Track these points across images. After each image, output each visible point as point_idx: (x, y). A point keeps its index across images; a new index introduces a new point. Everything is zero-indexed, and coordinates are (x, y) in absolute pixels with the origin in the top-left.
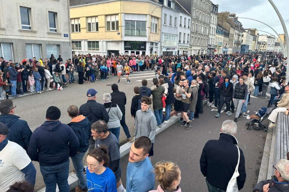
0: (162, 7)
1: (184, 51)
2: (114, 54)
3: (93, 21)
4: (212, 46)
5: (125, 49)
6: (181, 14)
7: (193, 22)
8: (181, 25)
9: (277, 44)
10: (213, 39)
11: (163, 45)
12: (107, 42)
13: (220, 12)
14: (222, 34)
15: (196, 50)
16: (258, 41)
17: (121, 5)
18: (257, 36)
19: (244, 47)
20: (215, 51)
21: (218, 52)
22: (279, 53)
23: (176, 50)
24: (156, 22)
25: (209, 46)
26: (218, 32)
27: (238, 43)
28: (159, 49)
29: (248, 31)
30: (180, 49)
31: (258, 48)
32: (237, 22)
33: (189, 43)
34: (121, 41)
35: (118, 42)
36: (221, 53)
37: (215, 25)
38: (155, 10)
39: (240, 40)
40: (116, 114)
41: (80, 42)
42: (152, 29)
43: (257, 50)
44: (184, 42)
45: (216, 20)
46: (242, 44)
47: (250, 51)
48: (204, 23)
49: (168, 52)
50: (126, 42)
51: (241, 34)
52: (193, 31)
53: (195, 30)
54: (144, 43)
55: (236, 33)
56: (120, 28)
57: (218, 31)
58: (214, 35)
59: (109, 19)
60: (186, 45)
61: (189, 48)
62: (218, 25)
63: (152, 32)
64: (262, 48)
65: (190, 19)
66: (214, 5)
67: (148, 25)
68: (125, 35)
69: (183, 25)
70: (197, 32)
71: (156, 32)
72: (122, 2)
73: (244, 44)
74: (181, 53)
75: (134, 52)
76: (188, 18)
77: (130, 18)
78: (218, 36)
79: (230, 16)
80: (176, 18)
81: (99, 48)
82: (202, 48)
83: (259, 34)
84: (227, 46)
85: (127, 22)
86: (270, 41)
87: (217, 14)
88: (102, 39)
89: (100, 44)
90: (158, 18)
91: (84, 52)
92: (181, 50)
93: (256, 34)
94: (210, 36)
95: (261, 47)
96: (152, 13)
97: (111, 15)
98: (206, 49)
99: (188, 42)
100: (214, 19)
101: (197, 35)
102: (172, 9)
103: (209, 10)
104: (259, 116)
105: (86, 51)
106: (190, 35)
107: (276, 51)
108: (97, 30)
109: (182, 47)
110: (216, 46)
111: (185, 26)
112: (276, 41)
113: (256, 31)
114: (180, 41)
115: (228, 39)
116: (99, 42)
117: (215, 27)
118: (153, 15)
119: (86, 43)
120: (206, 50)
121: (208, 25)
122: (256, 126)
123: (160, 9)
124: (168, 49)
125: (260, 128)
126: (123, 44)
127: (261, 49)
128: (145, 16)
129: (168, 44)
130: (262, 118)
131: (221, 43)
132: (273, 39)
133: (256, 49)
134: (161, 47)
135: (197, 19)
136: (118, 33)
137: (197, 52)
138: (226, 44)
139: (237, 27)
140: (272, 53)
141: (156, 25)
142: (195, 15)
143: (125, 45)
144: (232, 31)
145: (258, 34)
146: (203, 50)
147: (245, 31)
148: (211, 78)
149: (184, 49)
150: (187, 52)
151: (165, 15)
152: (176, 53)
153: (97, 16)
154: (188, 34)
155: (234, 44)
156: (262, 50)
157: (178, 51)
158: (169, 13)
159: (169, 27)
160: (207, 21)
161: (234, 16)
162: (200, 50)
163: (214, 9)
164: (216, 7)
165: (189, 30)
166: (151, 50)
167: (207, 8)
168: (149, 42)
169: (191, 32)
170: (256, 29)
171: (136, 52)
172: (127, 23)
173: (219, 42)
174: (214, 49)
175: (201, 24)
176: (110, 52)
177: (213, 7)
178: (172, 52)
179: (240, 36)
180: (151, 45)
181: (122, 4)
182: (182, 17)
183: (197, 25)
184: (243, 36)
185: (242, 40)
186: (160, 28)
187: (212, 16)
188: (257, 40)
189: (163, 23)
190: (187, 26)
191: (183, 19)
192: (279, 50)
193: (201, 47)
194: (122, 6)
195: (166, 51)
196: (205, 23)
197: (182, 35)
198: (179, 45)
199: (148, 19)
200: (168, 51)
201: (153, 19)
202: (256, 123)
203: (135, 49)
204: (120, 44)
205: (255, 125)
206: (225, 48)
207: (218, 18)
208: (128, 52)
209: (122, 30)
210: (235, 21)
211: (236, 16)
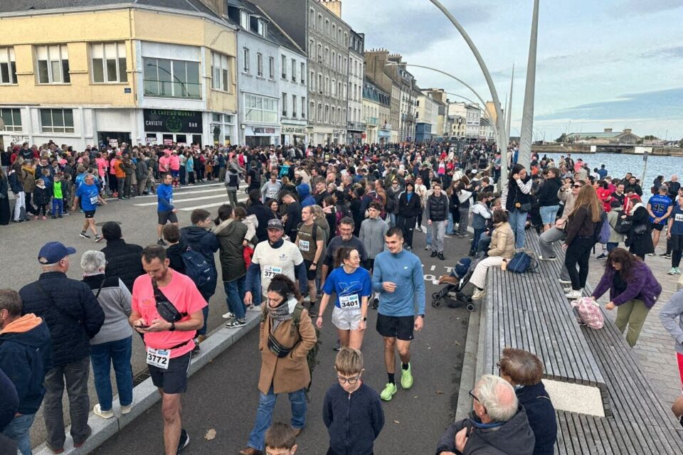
0: (238, 30)
1: (295, 137)
2: (116, 140)
3: (55, 55)
4: (356, 125)
5: (147, 128)
6: (282, 51)
7: (311, 70)
8: (284, 76)
9: (484, 122)
10: (357, 111)
11: (244, 122)
12: (95, 110)
13: (369, 51)
14: (375, 100)
15: (323, 134)
16: (449, 114)
17: (131, 19)
18: (447, 104)
19: (421, 128)
20: (364, 136)
21: (370, 140)
22: (489, 140)
23: (278, 134)
24: (224, 66)
25: (350, 126)
26: (366, 95)
27: (409, 120)
28: (236, 130)
29: (428, 93)
30: (287, 131)
31: (448, 131)
32: (404, 74)
33: (306, 118)
34: (136, 110)
35: (125, 111)
36: (377, 141)
37: (360, 79)
38: (220, 38)
39: (413, 113)
40: (118, 304)
41: (17, 111)
42: (215, 79)
43: (446, 134)
44: (294, 115)
45: (360, 67)
46: (417, 122)
47: (434, 137)
48: (336, 74)
49: (259, 137)
50: (148, 113)
51: (413, 99)
52: (314, 90)
53: (316, 88)
54: (197, 116)
55: (404, 97)
56: (130, 77)
57: (366, 92)
58: (360, 102)
59: (98, 53)
60: (298, 123)
61: (306, 130)
62: (367, 79)
63: (217, 89)
64: (456, 131)
65: (305, 62)
66: (355, 33)
67: (204, 71)
68: (144, 95)
69: (289, 76)
70: (321, 93)
71: (226, 88)
72: (132, 12)
73: (421, 122)
74: (289, 140)
75: (171, 137)
76: (300, 59)
77: (156, 53)
78: (367, 103)
79: (390, 59)
80: (271, 59)
81: (73, 126)
82: (335, 129)
83: (450, 101)
84: (388, 126)
85: (149, 63)
86: (471, 115)
87: (363, 54)
88: (80, 103)
89: (76, 116)
90: (228, 57)
91: (30, 137)
92: (289, 133)
93: (444, 100)
94: (352, 104)
95: (455, 128)
96: (213, 43)
97: (105, 43)
98: (343, 133)
99: (303, 115)
100: (356, 64)
101: (322, 100)
102: (260, 38)
103: (346, 44)
104: (455, 276)
105: (37, 133)
106: (306, 99)
107: (482, 135)
108: (67, 79)
109: (292, 127)
110: (365, 126)
111: (294, 79)
112: (482, 116)
113: (444, 95)
114: (284, 113)
115: (388, 110)
116: (74, 111)
117: (360, 83)
118: (214, 47)
119: (35, 113)
120: (344, 135)
121: (346, 77)
122: (452, 298)
123: (232, 35)
124: (257, 130)
125: (460, 302)
126: (141, 116)
127: (454, 133)
128: (197, 49)
129: (256, 121)
130: (462, 281)
131: (375, 119)
132: (476, 112)
133: (444, 132)
134: (241, 125)
135: (319, 64)
136: (126, 89)
137: (326, 138)
138: (386, 123)
139: (406, 84)
140: (476, 140)
141: (225, 72)
142: (316, 53)
143: (146, 118)
144: (396, 93)
145: (447, 100)
146: (338, 135)
147: (422, 95)
148: (355, 198)
149: (296, 131)
150: (303, 138)
151: (246, 50)
152: (276, 140)
153: (65, 44)
154: (303, 98)
155: (402, 122)
156: (456, 134)
157: (283, 136)
158: (255, 46)
159: (257, 78)
160: (342, 68)
161: (397, 59)
162: (330, 134)
163: (356, 42)
164: (359, 38)
165: (303, 87)
166: (217, 132)
167: (342, 40)
168: (208, 112)
169: (309, 93)
170: (443, 90)
171: (177, 136)
172: (150, 65)
173: (370, 116)
174: (361, 132)
175: (329, 74)
176: (104, 137)
177: (354, 38)
178: (269, 137)
179: (412, 103)
180: (214, 120)
181: (132, 17)
182: (286, 58)
183: (320, 76)
184: (418, 105)
185: (417, 113)
186: (234, 81)
187: (352, 57)
188: (446, 112)
189: (241, 70)
190: (298, 80)
191: (289, 63)
192: (488, 135)
193: (334, 127)
194: (133, 22)
195: (253, 135)
196: (338, 74)
197: (289, 98)
198: (283, 121)
199: (202, 58)
200: (258, 134)
201: (217, 58)
202: (450, 293)
203: (174, 129)
204: (133, 116)
205: (450, 296)
206: (384, 129)
207: (365, 63)
208: (154, 136)
209: (137, 81)
210: (401, 72)
211: (403, 60)
